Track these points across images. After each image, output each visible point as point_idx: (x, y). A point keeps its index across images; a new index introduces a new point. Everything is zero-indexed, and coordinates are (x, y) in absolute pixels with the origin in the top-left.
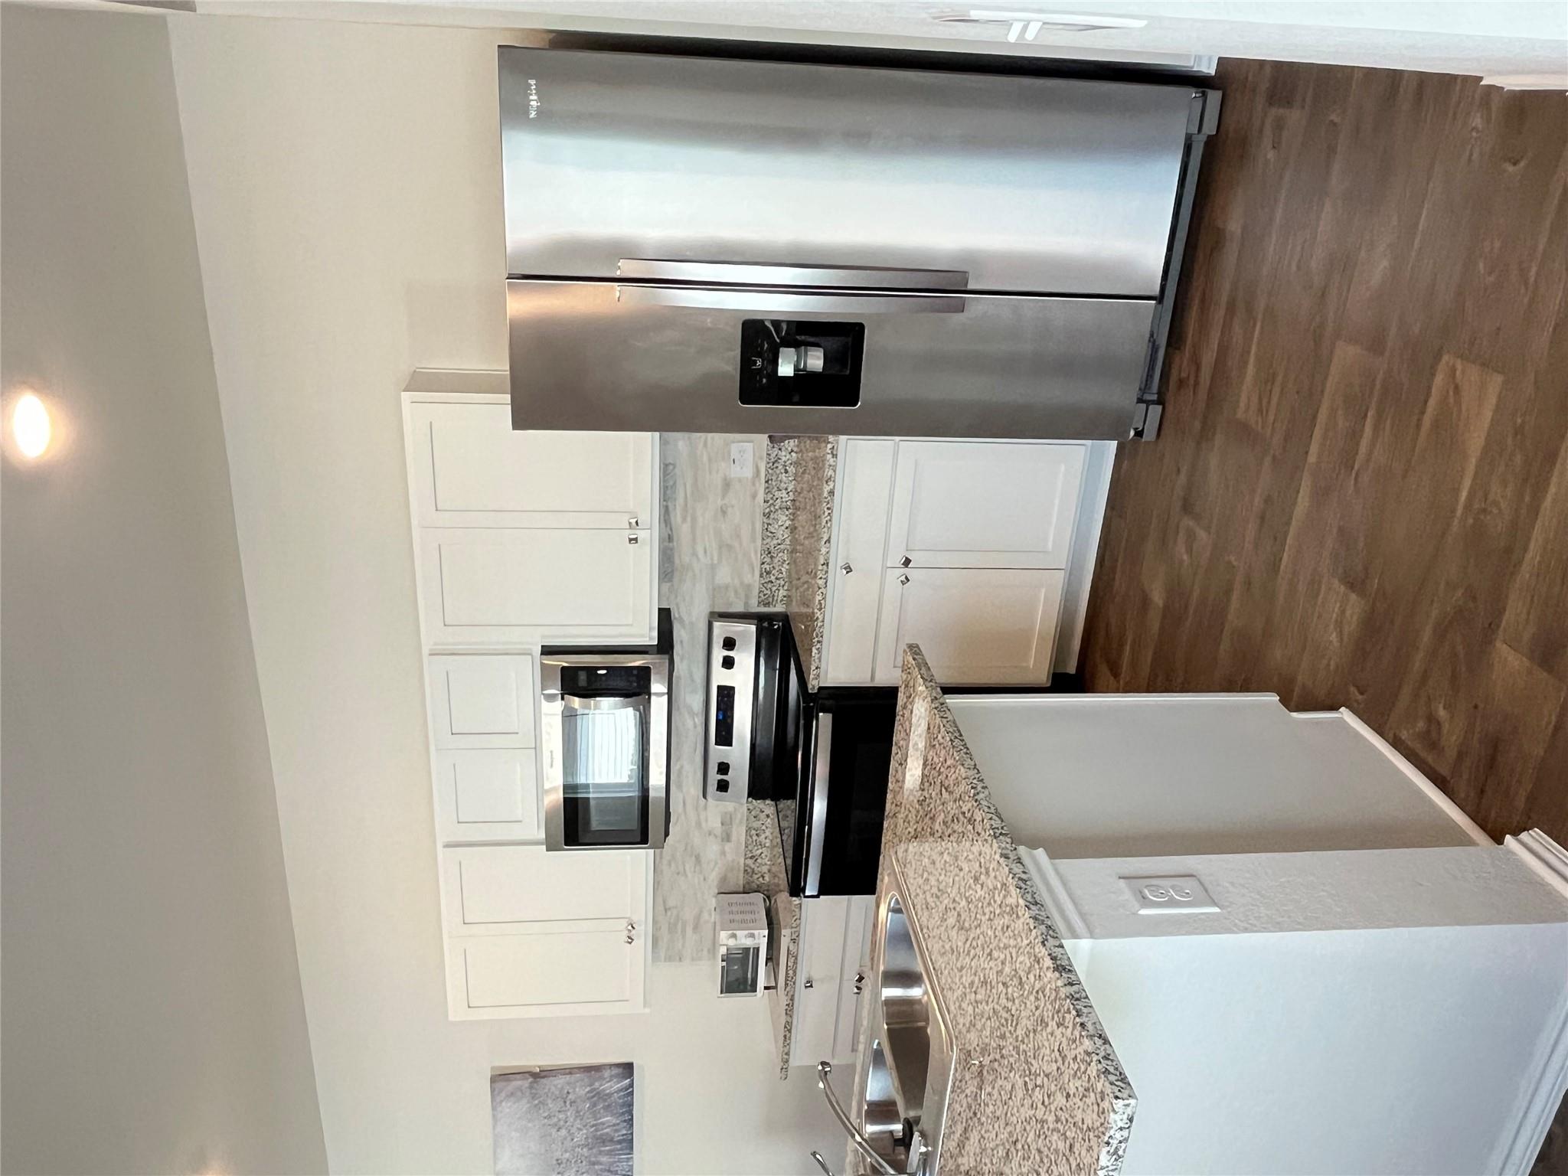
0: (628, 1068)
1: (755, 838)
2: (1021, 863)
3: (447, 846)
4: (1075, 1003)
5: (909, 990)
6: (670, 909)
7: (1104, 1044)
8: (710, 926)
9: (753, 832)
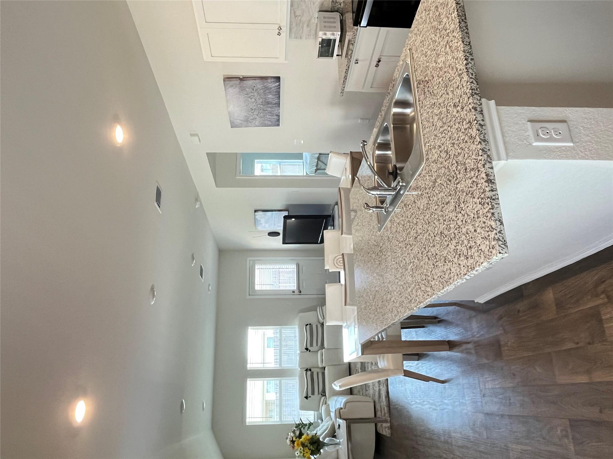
0: (278, 79)
2: (482, 114)
4: (492, 201)
5: (406, 110)
6: (297, 16)
7: (501, 225)
8: (315, 25)
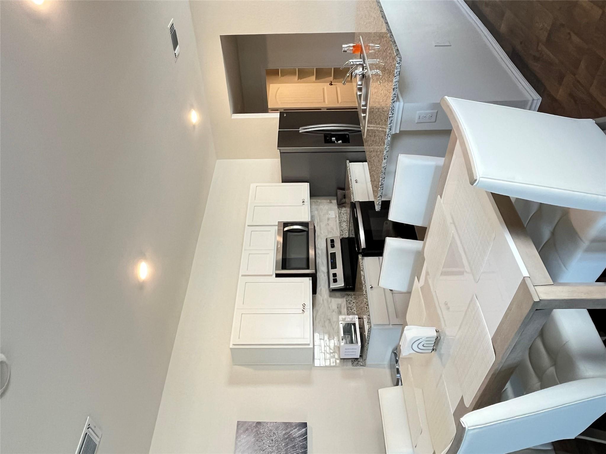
0: (304, 425)
1: (350, 310)
3: (243, 276)
9: (349, 308)
